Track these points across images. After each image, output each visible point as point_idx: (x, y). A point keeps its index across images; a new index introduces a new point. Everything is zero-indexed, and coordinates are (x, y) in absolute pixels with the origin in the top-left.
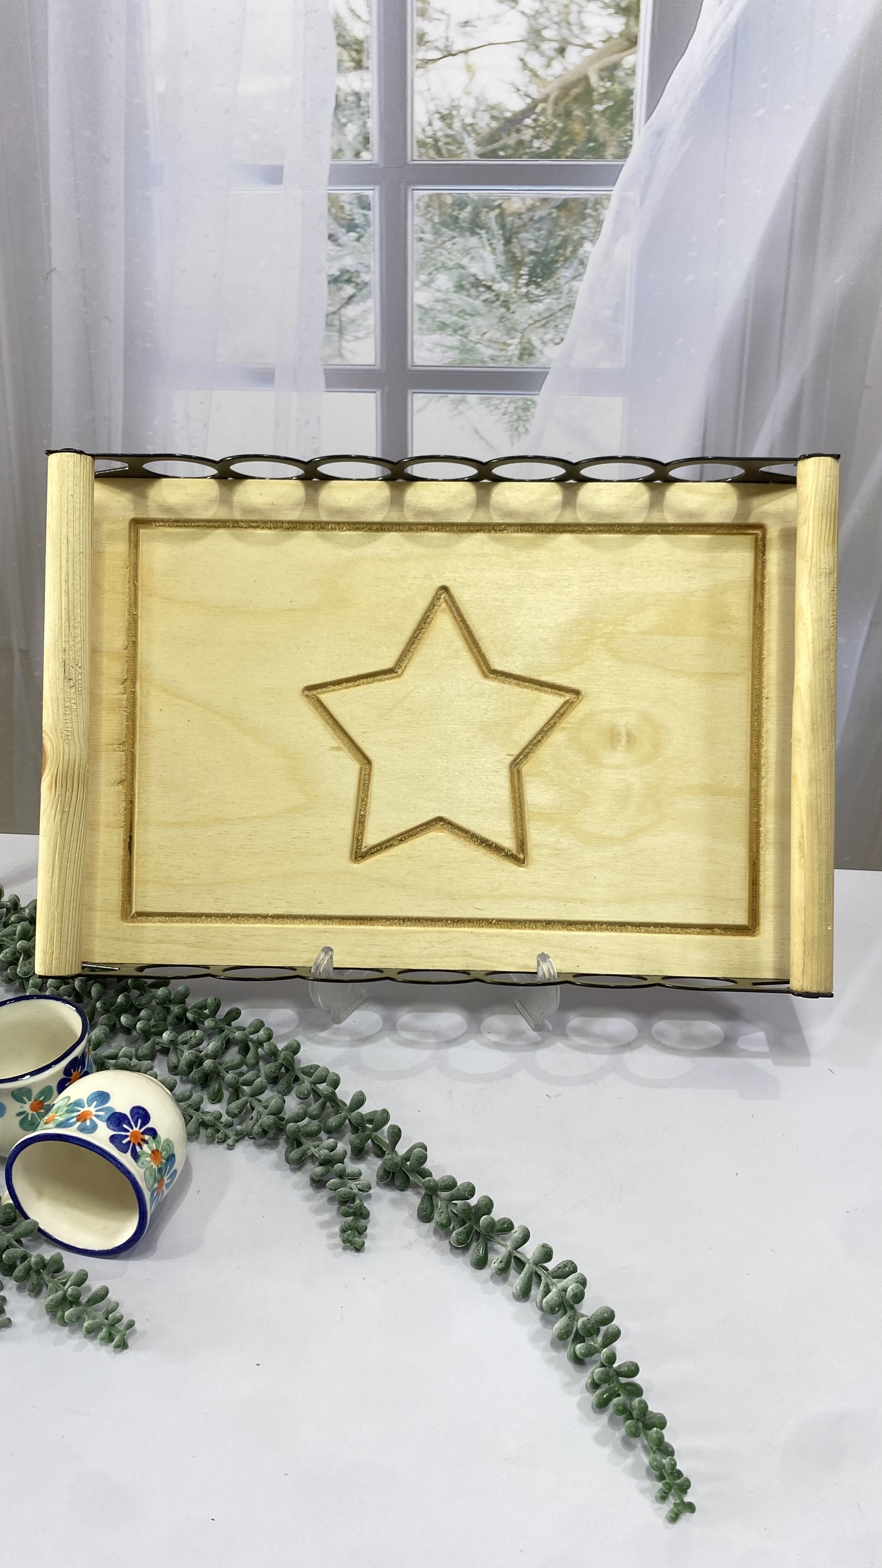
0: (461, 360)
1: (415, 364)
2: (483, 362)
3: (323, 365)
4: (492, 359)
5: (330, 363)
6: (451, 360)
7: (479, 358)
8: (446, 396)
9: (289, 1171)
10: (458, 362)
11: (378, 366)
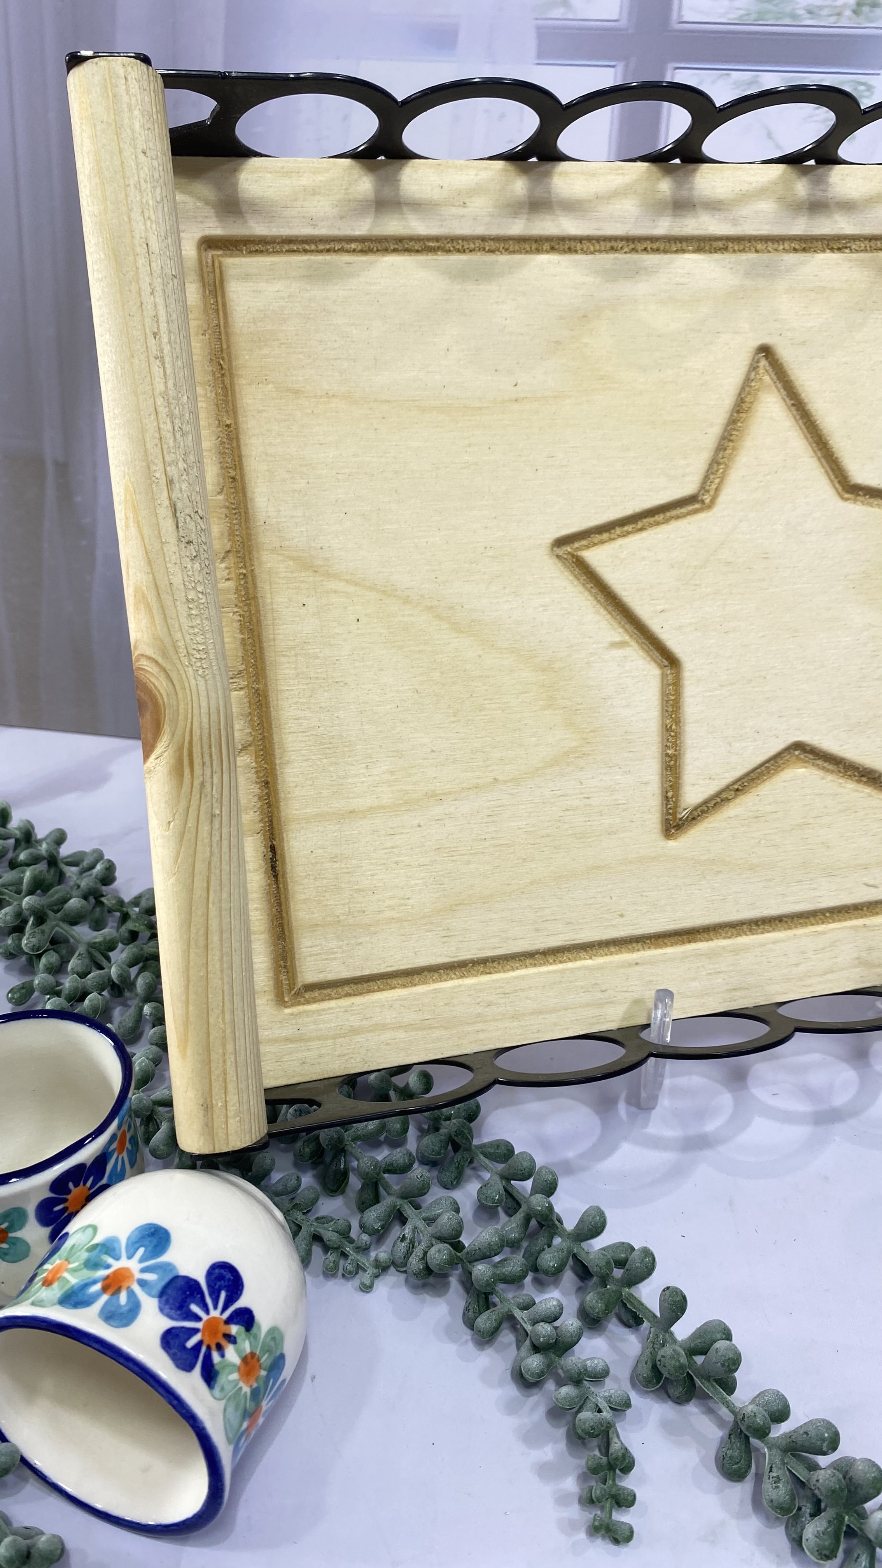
0: (758, 13)
1: (685, 19)
2: (794, 16)
3: (537, 19)
4: (810, 12)
5: (548, 16)
6: (742, 12)
7: (788, 9)
8: (728, 75)
9: (470, 1344)
10: (753, 16)
11: (624, 23)
